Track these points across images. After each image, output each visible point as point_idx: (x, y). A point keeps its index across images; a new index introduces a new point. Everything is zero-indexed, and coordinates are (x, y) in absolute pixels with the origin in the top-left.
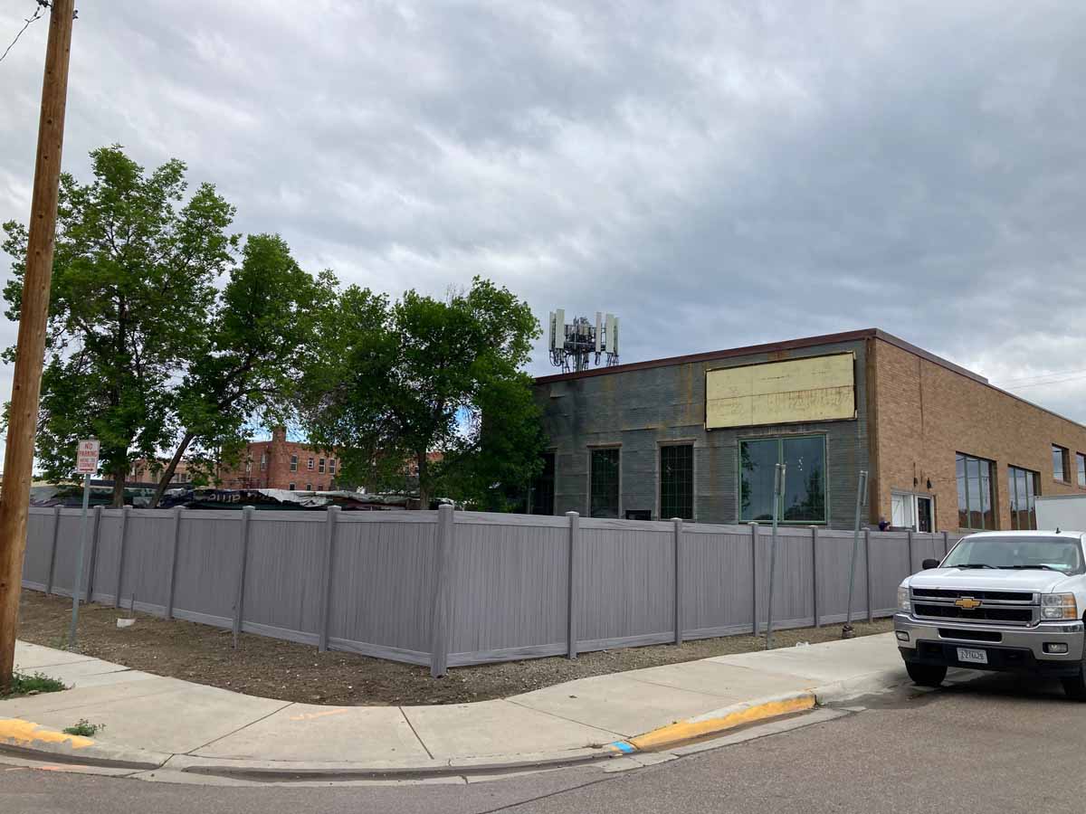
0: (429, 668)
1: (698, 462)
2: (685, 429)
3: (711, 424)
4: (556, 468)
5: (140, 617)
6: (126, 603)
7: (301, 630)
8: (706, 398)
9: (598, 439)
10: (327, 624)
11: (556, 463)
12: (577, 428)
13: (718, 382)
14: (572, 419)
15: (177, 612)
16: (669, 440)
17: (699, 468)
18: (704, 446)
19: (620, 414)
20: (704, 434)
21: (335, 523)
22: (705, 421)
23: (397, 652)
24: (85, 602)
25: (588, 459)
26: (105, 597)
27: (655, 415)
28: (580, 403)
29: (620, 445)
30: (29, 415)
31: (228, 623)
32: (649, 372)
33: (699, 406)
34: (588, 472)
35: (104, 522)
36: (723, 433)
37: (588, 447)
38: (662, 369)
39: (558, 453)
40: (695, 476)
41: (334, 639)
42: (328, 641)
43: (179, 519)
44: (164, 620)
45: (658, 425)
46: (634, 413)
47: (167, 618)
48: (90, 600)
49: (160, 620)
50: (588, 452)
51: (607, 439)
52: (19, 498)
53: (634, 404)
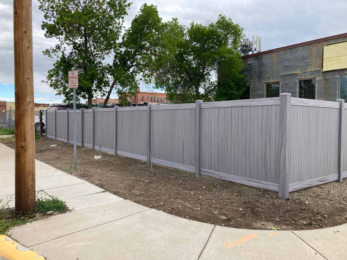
0: (277, 193)
1: (318, 86)
2: (312, 72)
3: (325, 69)
4: (251, 92)
5: (104, 155)
6: (97, 148)
7: (183, 164)
8: (323, 58)
9: (270, 79)
10: (199, 162)
11: (251, 91)
12: (260, 76)
13: (329, 50)
14: (257, 72)
15: (119, 152)
16: (303, 78)
17: (318, 88)
18: (322, 79)
19: (280, 68)
20: (322, 74)
21: (200, 109)
22: (322, 68)
23: (249, 181)
24: (81, 147)
25: (265, 88)
26: (88, 145)
27: (297, 67)
28: (261, 65)
29: (280, 81)
30: (26, 32)
31: (144, 158)
32: (294, 49)
33: (319, 62)
34: (265, 93)
35: (85, 114)
36: (331, 73)
37: (265, 83)
38: (300, 47)
39: (251, 87)
40: (316, 93)
41: (204, 170)
42: (200, 170)
43: (116, 112)
44: (113, 156)
45: (299, 72)
46: (287, 68)
47: (115, 155)
48: (83, 146)
49: (112, 156)
50: (265, 85)
51: (274, 80)
52: (26, 90)
53: (287, 63)
